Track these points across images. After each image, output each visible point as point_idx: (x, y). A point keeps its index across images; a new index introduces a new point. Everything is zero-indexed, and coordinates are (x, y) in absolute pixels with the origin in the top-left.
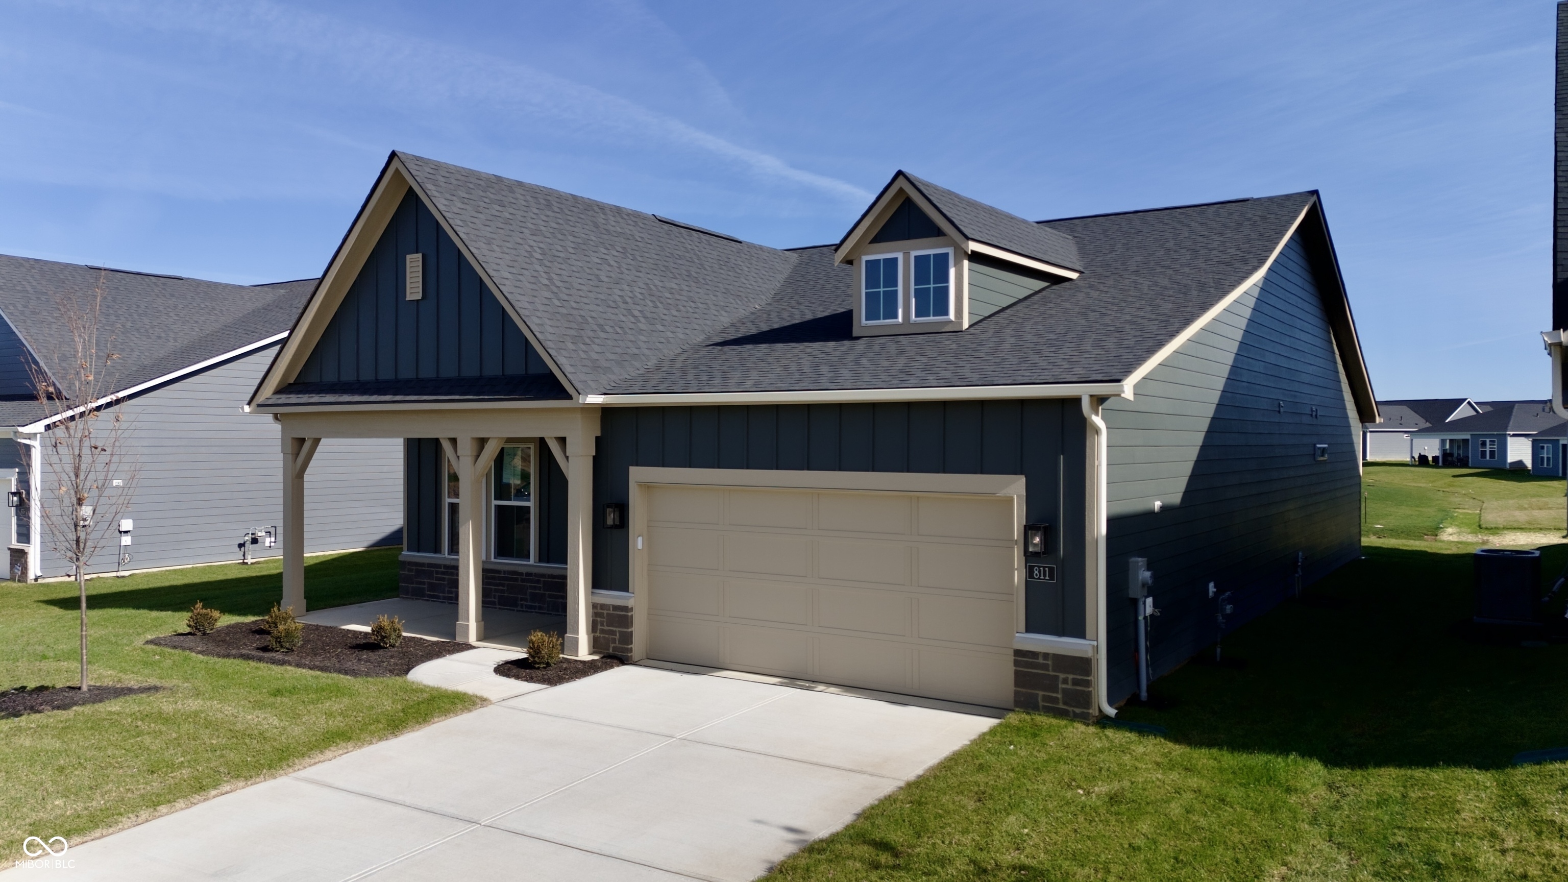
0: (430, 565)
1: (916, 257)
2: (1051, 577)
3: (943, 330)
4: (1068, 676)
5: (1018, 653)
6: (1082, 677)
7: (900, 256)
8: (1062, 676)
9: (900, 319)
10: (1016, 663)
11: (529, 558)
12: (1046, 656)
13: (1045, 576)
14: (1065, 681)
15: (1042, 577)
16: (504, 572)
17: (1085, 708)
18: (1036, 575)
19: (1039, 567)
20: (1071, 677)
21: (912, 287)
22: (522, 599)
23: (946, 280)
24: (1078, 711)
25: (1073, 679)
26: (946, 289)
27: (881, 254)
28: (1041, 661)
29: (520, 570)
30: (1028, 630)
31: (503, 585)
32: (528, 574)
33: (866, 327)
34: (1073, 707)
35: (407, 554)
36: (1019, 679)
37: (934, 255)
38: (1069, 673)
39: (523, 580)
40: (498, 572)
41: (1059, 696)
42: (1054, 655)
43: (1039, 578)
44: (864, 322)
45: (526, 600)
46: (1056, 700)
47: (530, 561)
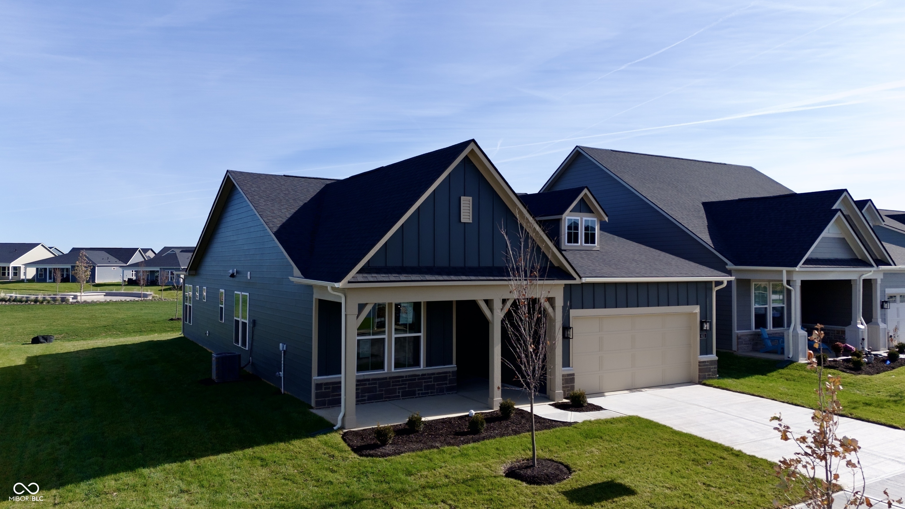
2: (705, 337)
5: (700, 362)
9: (579, 244)
10: (699, 366)
18: (702, 337)
19: (703, 334)
28: (706, 363)
29: (417, 373)
30: (700, 355)
34: (714, 376)
35: (318, 378)
36: (700, 370)
38: (713, 365)
42: (710, 361)
44: (566, 243)
47: (420, 367)
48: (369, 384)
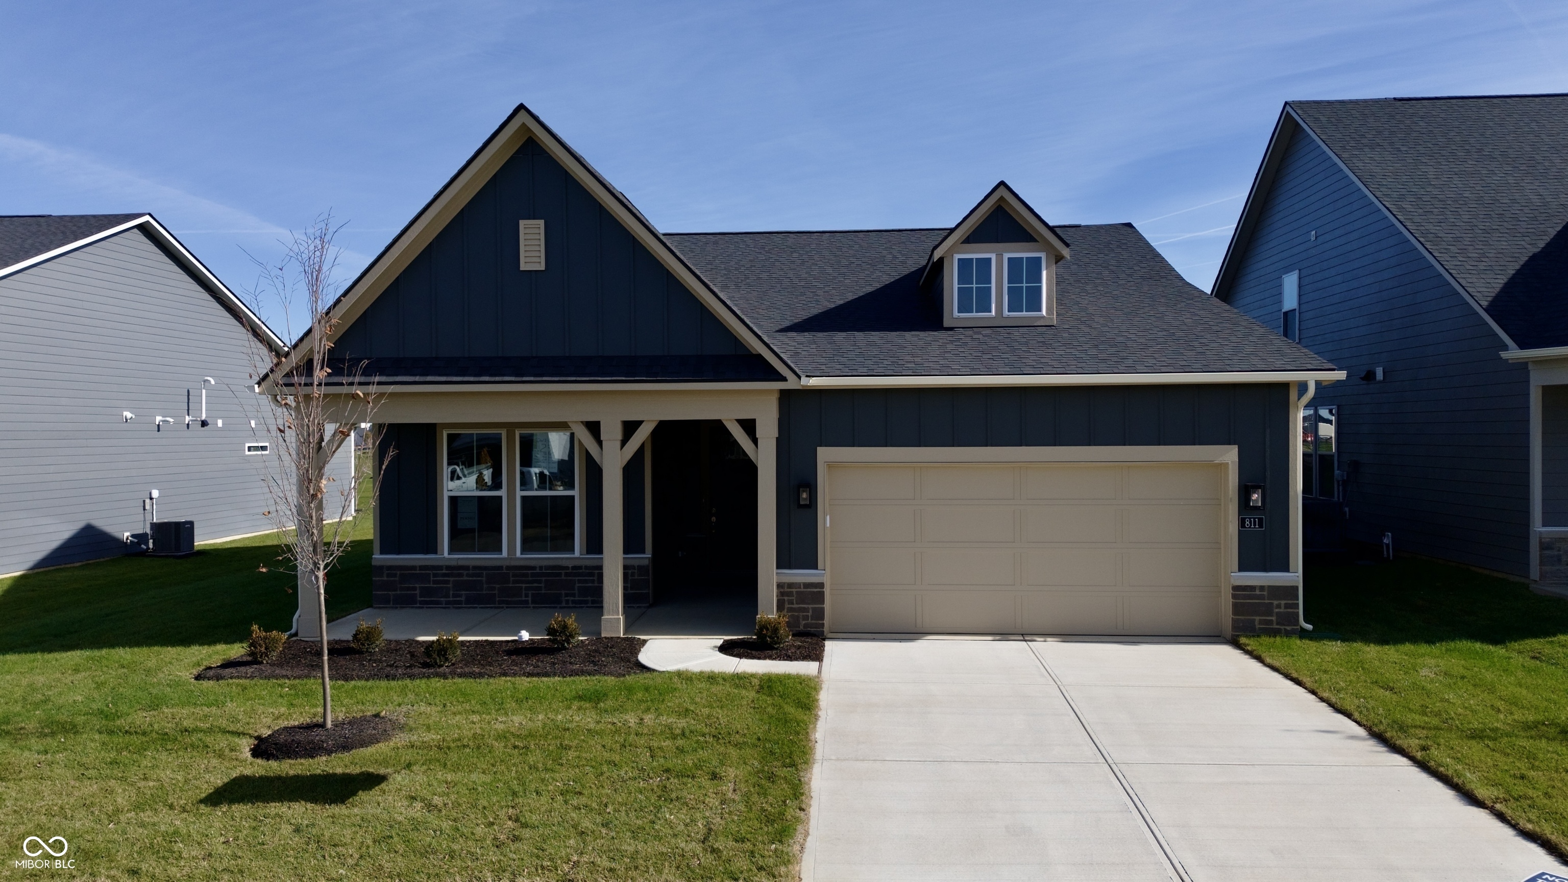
0: (422, 568)
1: (1009, 259)
2: (1261, 526)
3: (1035, 325)
4: (1280, 602)
5: (1236, 588)
6: (1293, 602)
7: (993, 257)
8: (1275, 602)
9: (993, 313)
10: (1234, 596)
11: (574, 551)
12: (1262, 588)
13: (1255, 525)
14: (1279, 606)
15: (1252, 526)
16: (541, 568)
17: (1294, 625)
18: (1248, 525)
19: (1250, 518)
20: (1283, 602)
21: (1006, 285)
22: (567, 595)
23: (1039, 280)
24: (1289, 628)
25: (1285, 604)
26: (1039, 289)
27: (975, 253)
28: (1258, 592)
29: (564, 564)
30: (1240, 570)
31: (539, 582)
32: (574, 568)
33: (958, 318)
34: (1285, 625)
35: (378, 557)
36: (1237, 609)
37: (1027, 258)
38: (1281, 599)
39: (567, 575)
40: (533, 568)
41: (1274, 618)
42: (1269, 587)
43: (1250, 527)
44: (956, 314)
45: (573, 595)
46: (1271, 622)
47: (574, 554)
48: (468, 575)
